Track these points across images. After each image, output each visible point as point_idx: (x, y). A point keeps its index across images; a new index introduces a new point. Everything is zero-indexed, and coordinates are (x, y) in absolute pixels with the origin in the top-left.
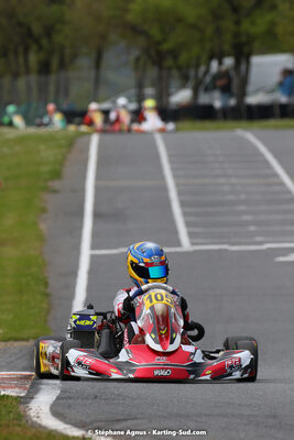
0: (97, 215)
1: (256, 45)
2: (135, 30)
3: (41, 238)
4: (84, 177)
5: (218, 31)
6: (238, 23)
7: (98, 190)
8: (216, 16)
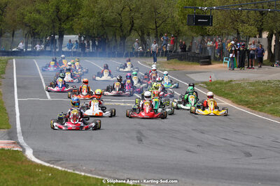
0: (18, 87)
1: (65, 32)
2: (26, 25)
3: (1, 94)
4: (13, 74)
5: (54, 26)
6: (60, 24)
7: (17, 77)
8: (53, 21)
